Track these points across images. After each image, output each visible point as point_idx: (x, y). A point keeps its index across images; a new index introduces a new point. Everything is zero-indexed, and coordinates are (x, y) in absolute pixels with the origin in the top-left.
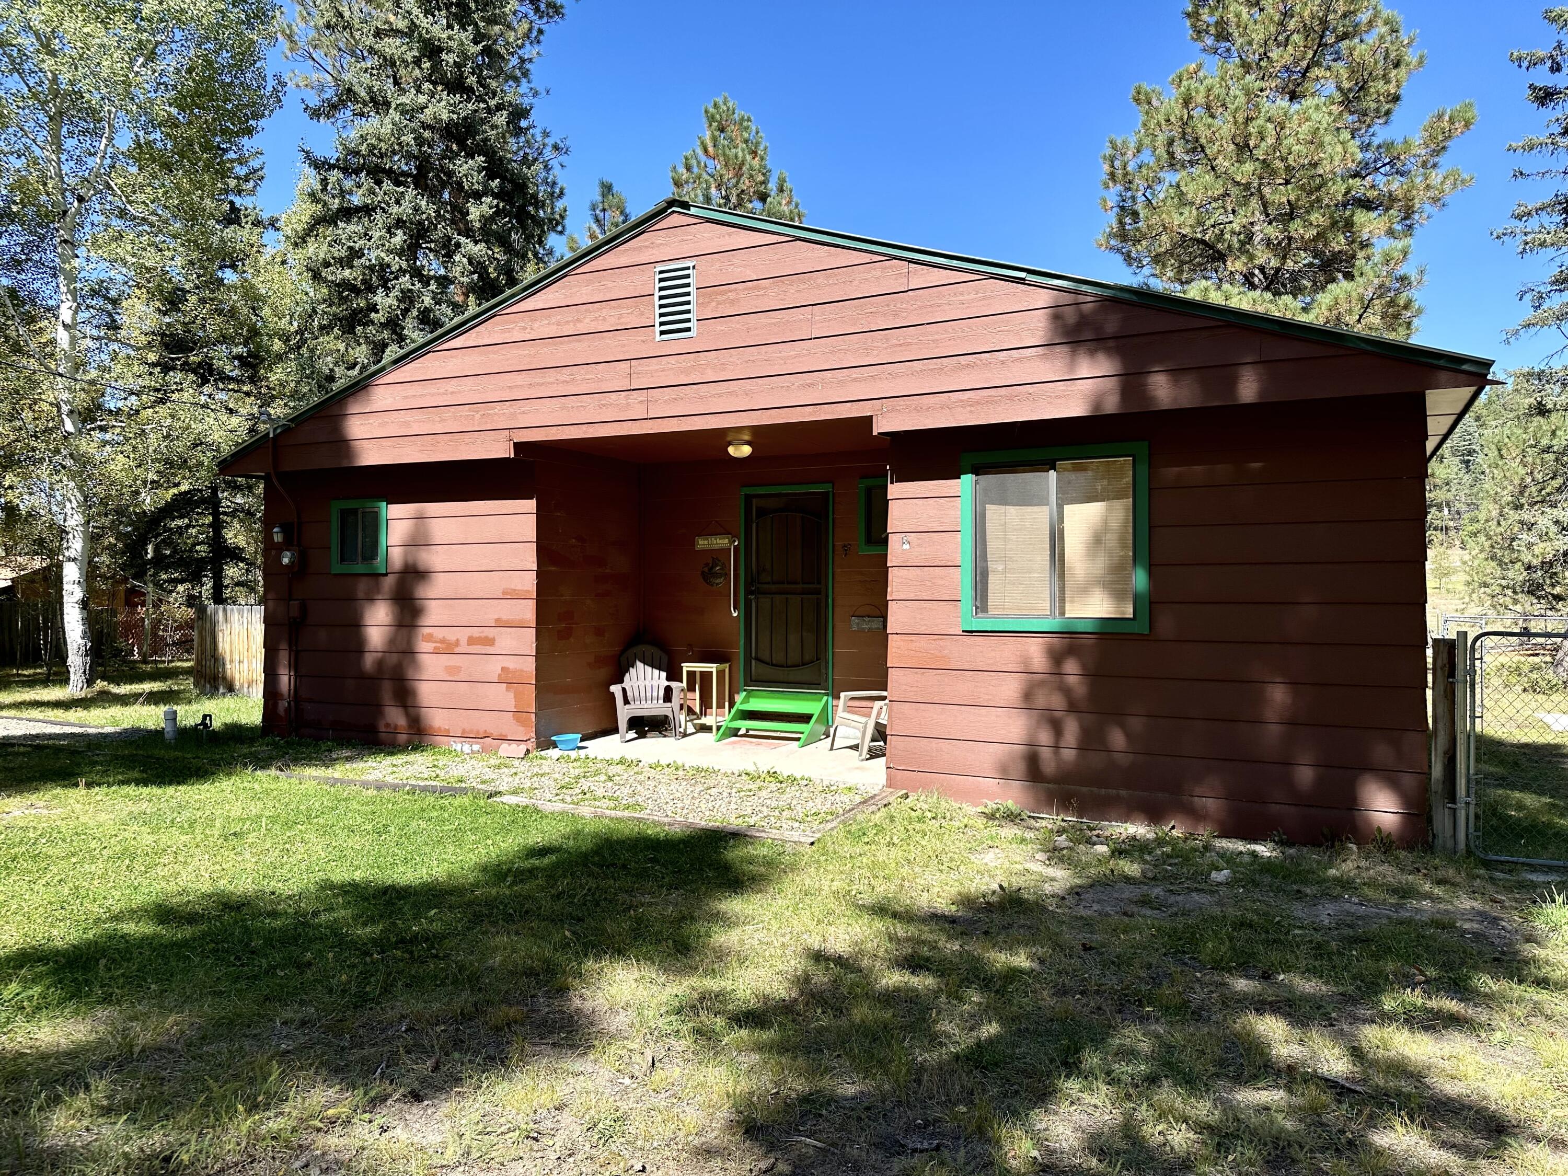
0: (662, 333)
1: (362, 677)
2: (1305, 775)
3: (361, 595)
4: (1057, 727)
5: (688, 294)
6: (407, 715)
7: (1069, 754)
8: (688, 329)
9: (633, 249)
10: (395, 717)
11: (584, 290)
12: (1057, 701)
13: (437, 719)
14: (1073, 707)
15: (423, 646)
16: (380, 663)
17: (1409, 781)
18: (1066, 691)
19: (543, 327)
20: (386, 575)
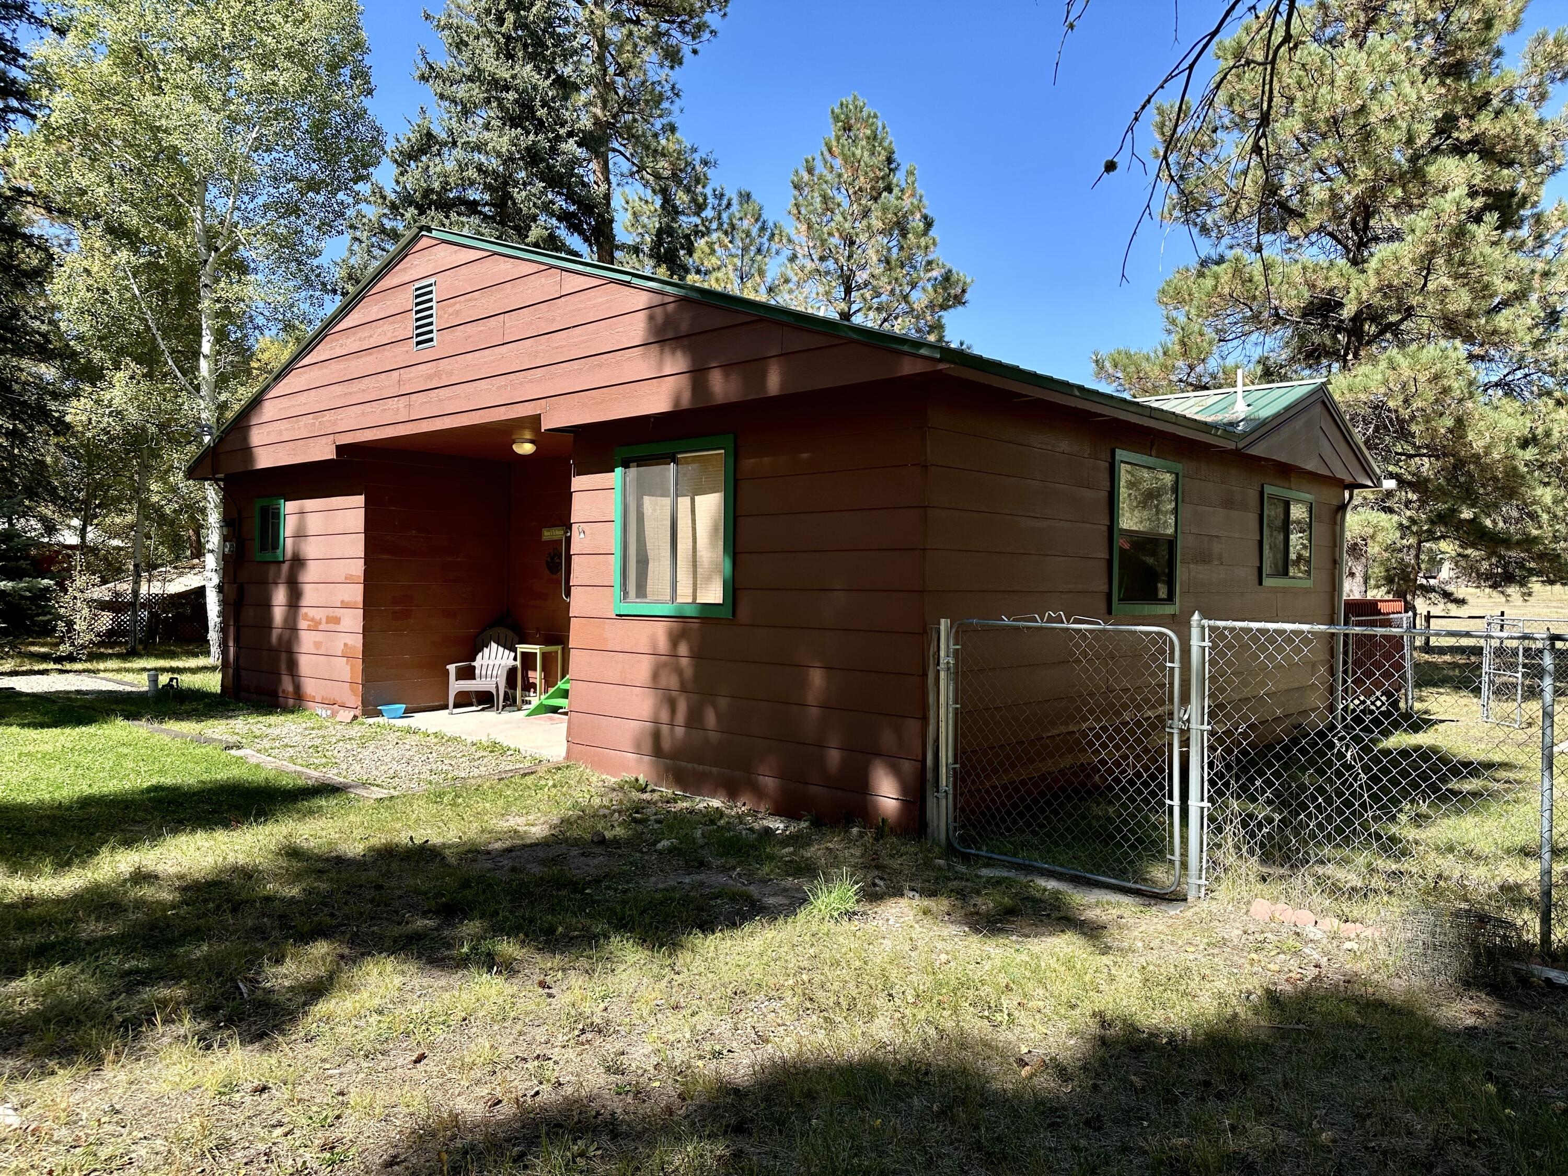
0: (418, 343)
1: (271, 649)
2: (834, 757)
3: (270, 580)
4: (673, 706)
5: (431, 308)
6: (293, 682)
7: (680, 731)
8: (431, 340)
9: (401, 270)
10: (287, 684)
11: (375, 309)
12: (673, 682)
13: (310, 687)
14: (683, 689)
15: (303, 624)
16: (280, 637)
17: (907, 766)
18: (680, 672)
19: (351, 343)
20: (284, 562)
